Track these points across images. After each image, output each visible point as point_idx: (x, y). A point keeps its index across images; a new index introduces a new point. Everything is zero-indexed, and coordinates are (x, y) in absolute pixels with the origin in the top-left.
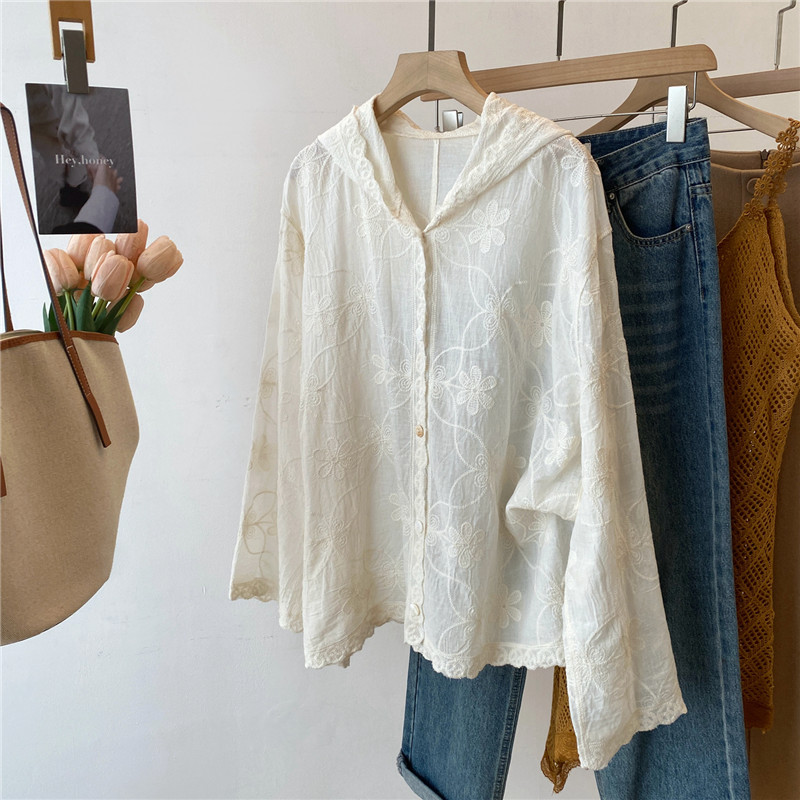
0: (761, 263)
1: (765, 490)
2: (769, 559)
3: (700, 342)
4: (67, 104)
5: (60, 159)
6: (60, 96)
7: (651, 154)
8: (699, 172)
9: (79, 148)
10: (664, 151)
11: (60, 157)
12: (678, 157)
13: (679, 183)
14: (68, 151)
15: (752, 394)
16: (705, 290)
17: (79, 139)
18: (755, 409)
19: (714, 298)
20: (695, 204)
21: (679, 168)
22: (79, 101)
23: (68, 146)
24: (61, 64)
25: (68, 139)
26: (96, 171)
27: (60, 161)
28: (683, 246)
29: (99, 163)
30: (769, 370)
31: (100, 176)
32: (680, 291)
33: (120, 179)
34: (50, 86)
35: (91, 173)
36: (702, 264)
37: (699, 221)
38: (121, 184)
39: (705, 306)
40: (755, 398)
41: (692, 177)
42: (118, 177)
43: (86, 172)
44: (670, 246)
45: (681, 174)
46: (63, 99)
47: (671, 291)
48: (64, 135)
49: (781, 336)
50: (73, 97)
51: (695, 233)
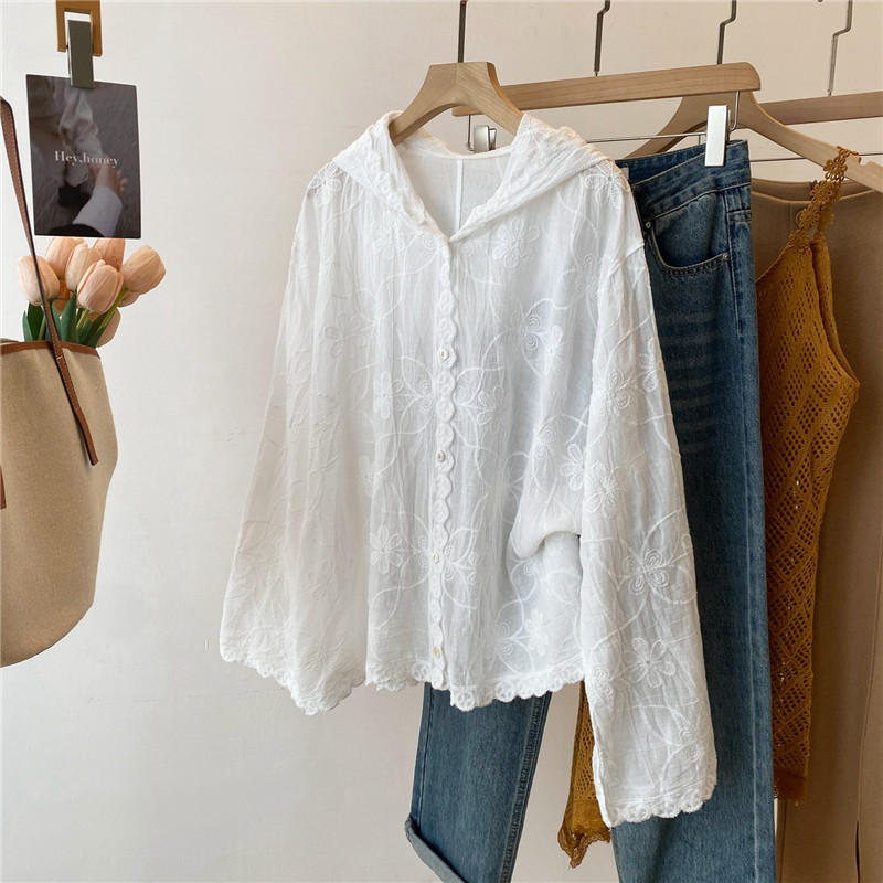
0: (805, 299)
1: (806, 541)
2: (808, 616)
3: (737, 378)
4: (70, 98)
5: (61, 156)
6: (63, 90)
7: (689, 180)
8: (738, 198)
9: (81, 146)
10: (703, 176)
11: (60, 154)
12: (717, 183)
13: (716, 210)
14: (69, 148)
15: (794, 437)
16: (742, 323)
17: (82, 136)
18: (796, 453)
19: (751, 332)
20: (733, 232)
21: (717, 194)
22: (83, 96)
23: (68, 142)
24: (65, 56)
25: (70, 136)
26: (98, 170)
27: (60, 158)
28: (719, 277)
29: (103, 162)
30: (812, 412)
31: (102, 176)
32: (715, 324)
33: (124, 181)
34: (53, 78)
35: (93, 172)
36: (740, 296)
37: (737, 250)
38: (124, 185)
39: (742, 340)
40: (797, 442)
41: (730, 203)
42: (122, 178)
43: (87, 171)
44: (706, 276)
45: (719, 200)
46: (66, 93)
47: (706, 324)
48: (65, 131)
49: (825, 377)
50: (77, 91)
51: (733, 263)
